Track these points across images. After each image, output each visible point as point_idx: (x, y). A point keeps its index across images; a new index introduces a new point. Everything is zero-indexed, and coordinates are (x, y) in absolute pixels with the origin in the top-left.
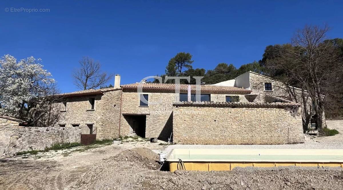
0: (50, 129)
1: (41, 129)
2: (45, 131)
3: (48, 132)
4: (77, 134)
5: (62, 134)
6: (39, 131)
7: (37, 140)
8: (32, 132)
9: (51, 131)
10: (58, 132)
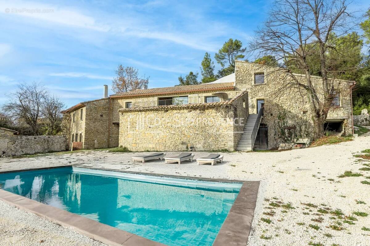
0: (37, 137)
1: (29, 137)
2: (33, 139)
3: (36, 140)
4: (62, 142)
5: (48, 141)
6: (29, 139)
7: (27, 146)
8: (23, 139)
9: (38, 139)
10: (44, 140)
